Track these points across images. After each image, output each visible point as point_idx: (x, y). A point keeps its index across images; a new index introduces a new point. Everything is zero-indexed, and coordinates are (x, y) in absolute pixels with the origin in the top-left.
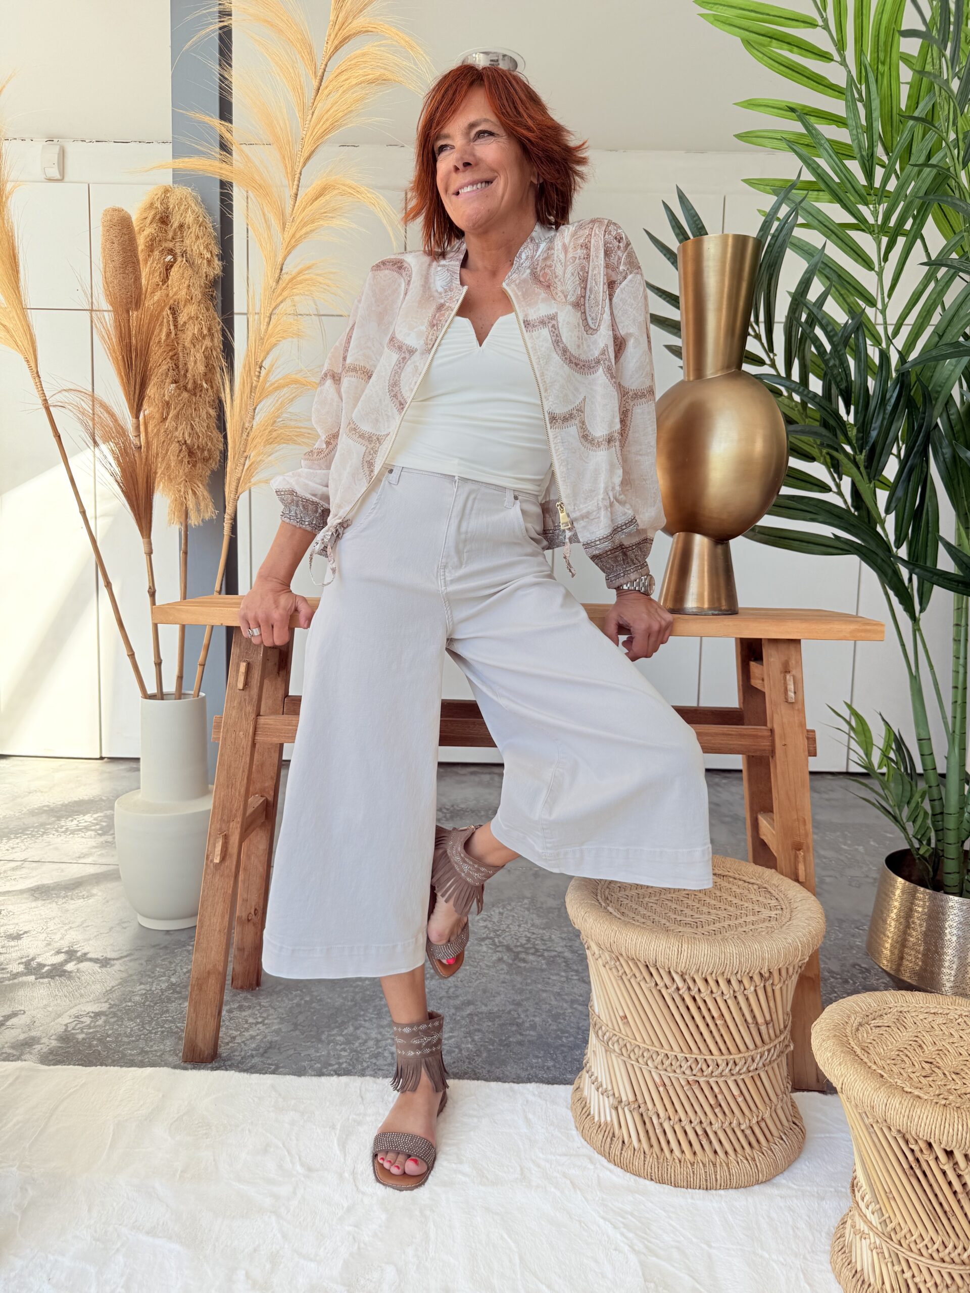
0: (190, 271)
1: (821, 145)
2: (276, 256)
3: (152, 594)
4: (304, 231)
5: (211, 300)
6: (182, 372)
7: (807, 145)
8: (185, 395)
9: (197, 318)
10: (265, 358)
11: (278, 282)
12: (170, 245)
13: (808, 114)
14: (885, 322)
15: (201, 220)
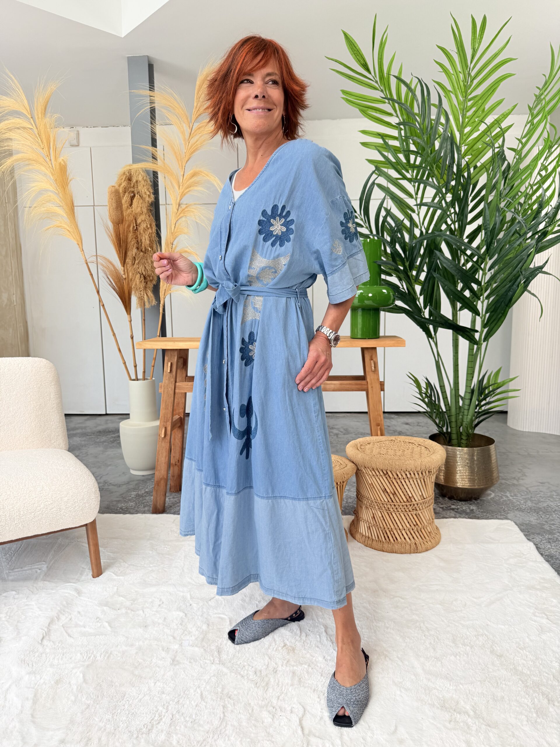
0: (141, 201)
1: (390, 149)
2: (177, 199)
3: (132, 338)
4: (187, 190)
5: (151, 212)
6: (140, 244)
7: (384, 148)
8: (142, 254)
9: (145, 221)
10: (174, 240)
11: (178, 210)
12: (132, 189)
13: (385, 136)
14: (419, 219)
15: (145, 178)
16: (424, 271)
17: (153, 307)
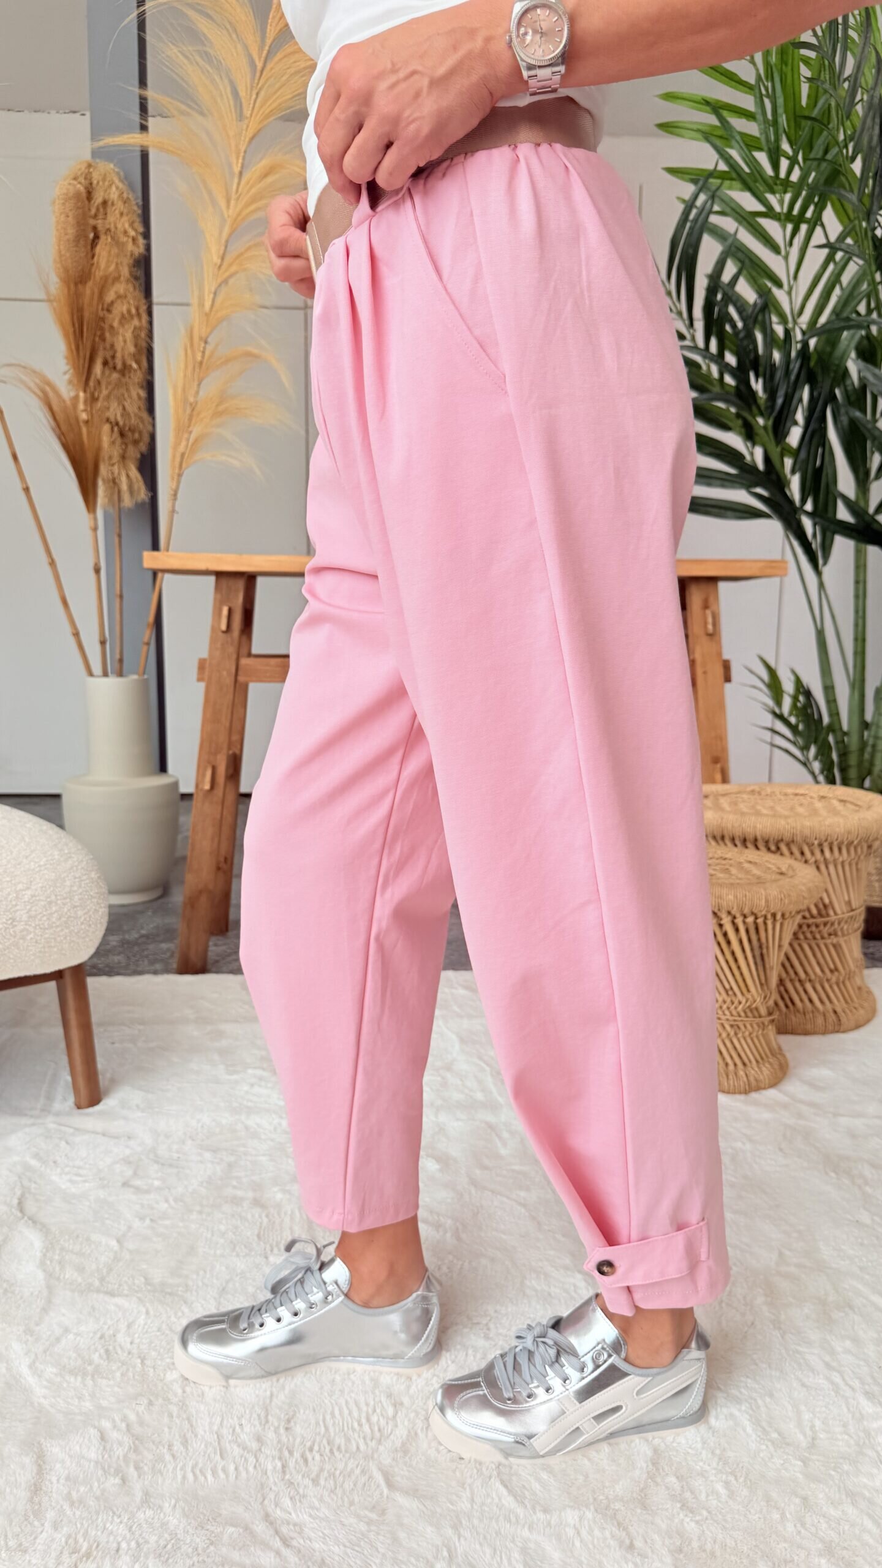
0: (116, 249)
1: (733, 137)
2: (220, 234)
3: (98, 571)
4: (251, 207)
5: (135, 278)
6: (112, 353)
7: (721, 137)
8: (115, 375)
9: (126, 297)
12: (92, 222)
13: (720, 108)
14: (791, 303)
15: (125, 195)
16: (796, 423)
17: (139, 506)
